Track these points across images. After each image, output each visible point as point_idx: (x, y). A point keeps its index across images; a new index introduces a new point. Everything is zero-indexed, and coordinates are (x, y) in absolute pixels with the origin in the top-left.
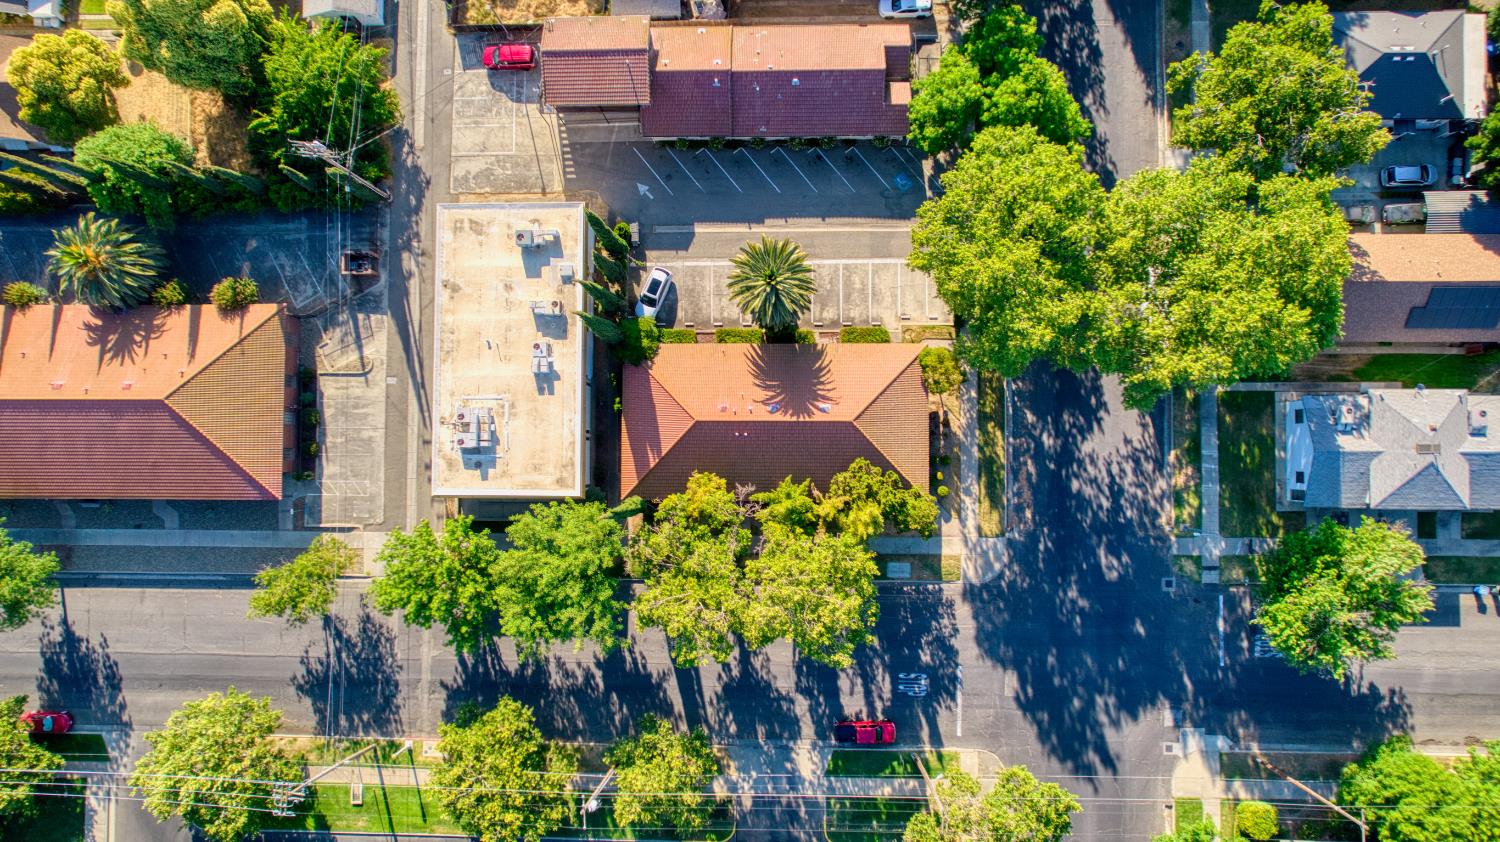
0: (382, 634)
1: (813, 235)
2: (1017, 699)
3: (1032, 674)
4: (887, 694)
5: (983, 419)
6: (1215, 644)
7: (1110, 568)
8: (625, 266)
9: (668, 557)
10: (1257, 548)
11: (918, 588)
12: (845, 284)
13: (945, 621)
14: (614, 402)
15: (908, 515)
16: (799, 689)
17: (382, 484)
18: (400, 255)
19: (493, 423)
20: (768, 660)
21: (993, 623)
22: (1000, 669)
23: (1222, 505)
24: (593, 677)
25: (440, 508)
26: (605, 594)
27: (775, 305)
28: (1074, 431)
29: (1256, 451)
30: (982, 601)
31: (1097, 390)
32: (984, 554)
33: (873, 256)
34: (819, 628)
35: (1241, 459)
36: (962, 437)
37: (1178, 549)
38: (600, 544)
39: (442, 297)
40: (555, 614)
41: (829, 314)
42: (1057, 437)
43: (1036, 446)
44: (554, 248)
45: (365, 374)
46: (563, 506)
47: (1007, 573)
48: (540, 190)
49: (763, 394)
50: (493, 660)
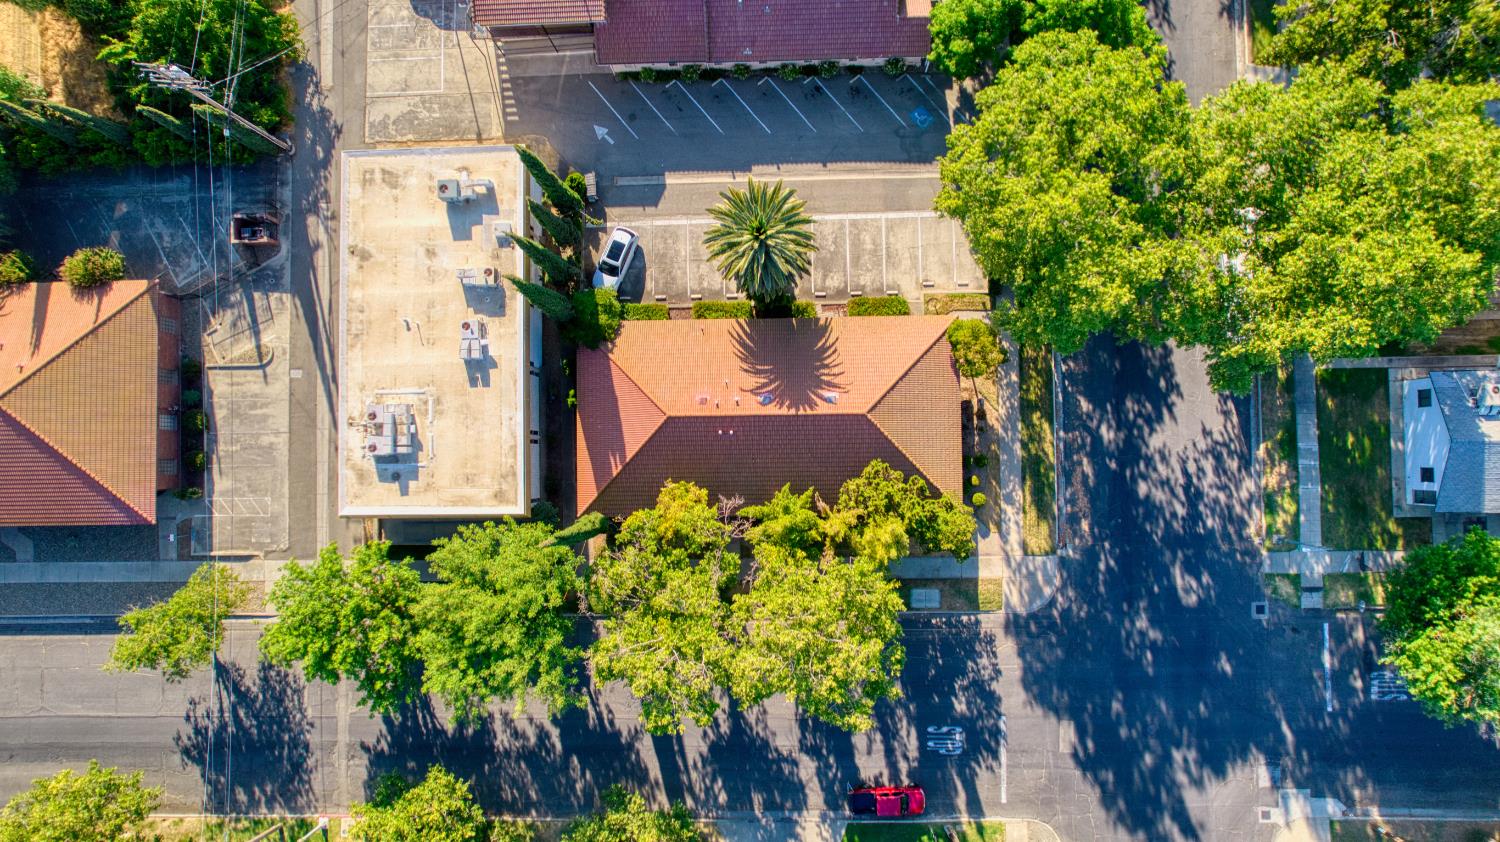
0: (288, 684)
1: (812, 184)
2: (1075, 755)
3: (1094, 724)
4: (913, 753)
5: (1026, 408)
6: (1320, 684)
7: (1187, 591)
8: (578, 226)
9: (634, 590)
10: (1370, 564)
11: (949, 619)
12: (853, 244)
13: (984, 661)
14: (567, 396)
15: (938, 532)
16: (804, 748)
17: (286, 502)
18: (305, 219)
19: (413, 422)
20: (765, 712)
21: (1042, 661)
22: (1053, 719)
23: (1324, 510)
24: (548, 736)
25: (357, 530)
26: (554, 639)
27: (765, 267)
28: (1140, 421)
29: (1367, 442)
30: (1029, 634)
31: (1167, 369)
32: (1031, 576)
33: (888, 208)
34: (829, 682)
35: (1347, 453)
36: (1001, 431)
37: (1271, 566)
38: (547, 576)
39: (349, 266)
40: (488, 667)
41: (834, 282)
42: (1118, 429)
43: (1092, 442)
44: (487, 202)
45: (262, 367)
46: (502, 528)
47: (1060, 599)
48: (474, 136)
49: (753, 381)
50: (424, 717)
